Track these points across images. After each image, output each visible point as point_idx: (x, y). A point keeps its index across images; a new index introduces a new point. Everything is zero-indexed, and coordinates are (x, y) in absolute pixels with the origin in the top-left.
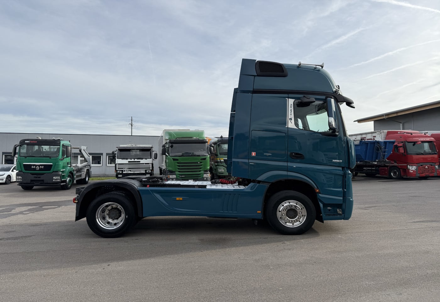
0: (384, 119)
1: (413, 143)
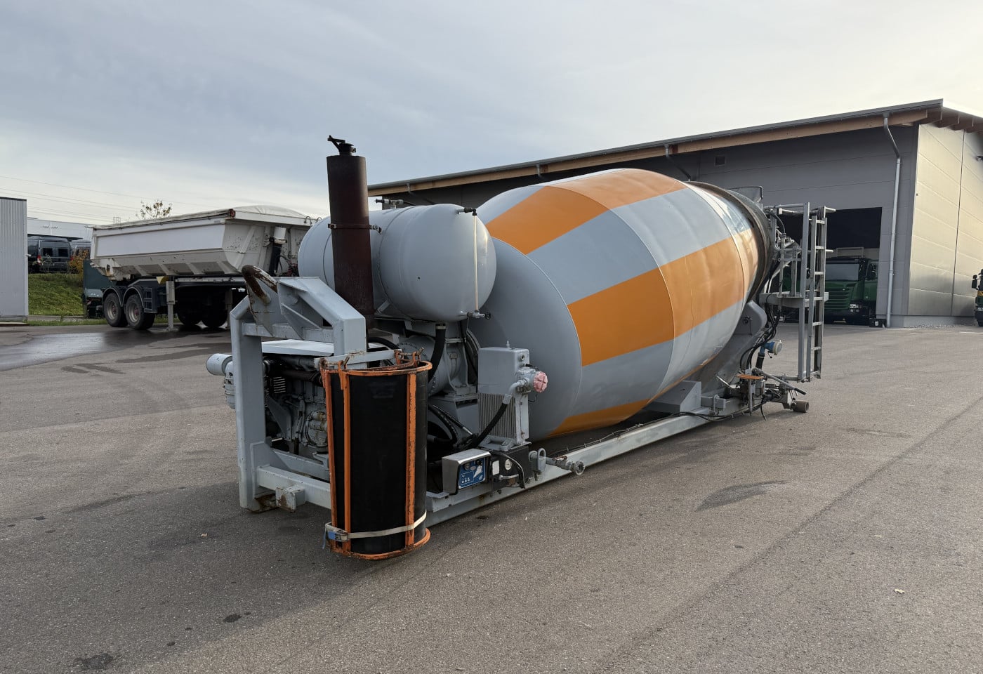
0: (407, 192)
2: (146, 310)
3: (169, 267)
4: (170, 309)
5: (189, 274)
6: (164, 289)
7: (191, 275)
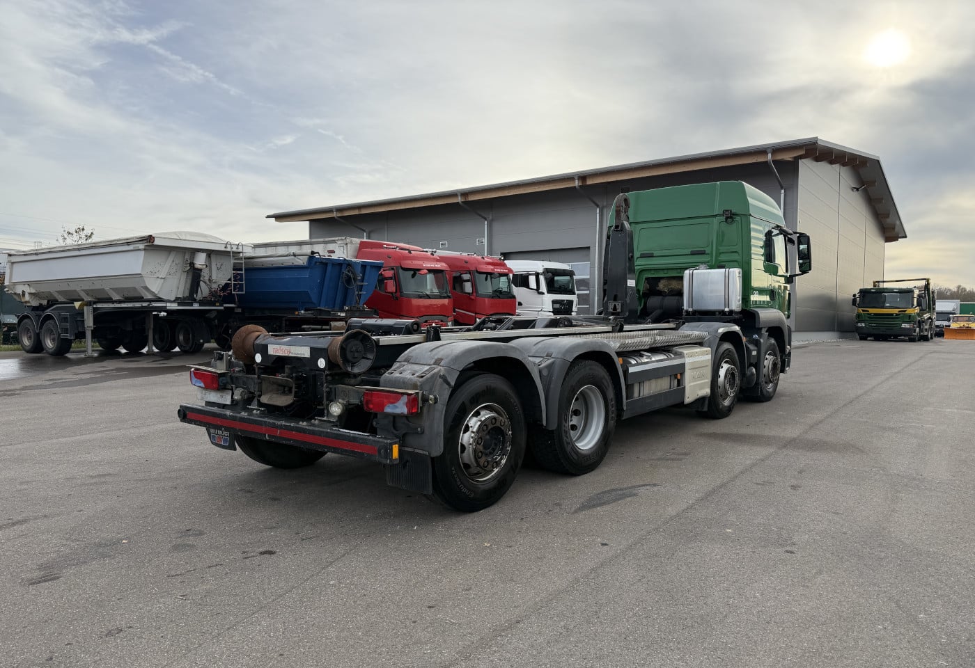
0: (334, 218)
1: (412, 272)
2: (63, 336)
3: (87, 292)
4: (89, 334)
5: (107, 299)
6: (82, 314)
7: (110, 300)
